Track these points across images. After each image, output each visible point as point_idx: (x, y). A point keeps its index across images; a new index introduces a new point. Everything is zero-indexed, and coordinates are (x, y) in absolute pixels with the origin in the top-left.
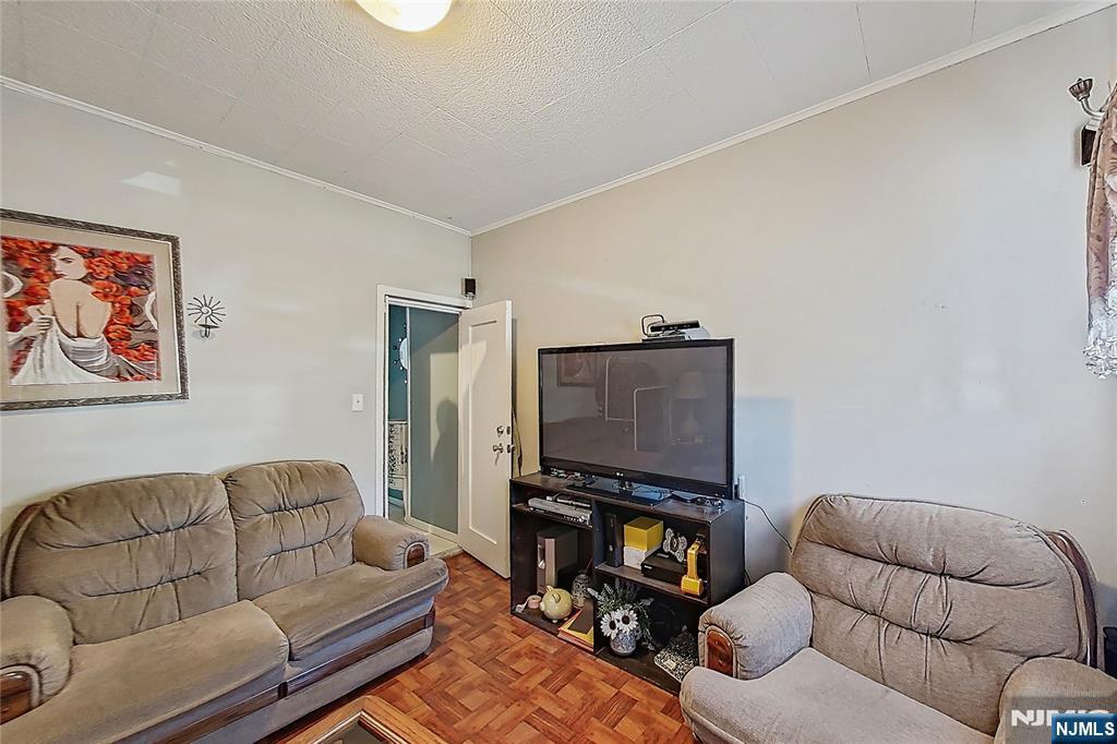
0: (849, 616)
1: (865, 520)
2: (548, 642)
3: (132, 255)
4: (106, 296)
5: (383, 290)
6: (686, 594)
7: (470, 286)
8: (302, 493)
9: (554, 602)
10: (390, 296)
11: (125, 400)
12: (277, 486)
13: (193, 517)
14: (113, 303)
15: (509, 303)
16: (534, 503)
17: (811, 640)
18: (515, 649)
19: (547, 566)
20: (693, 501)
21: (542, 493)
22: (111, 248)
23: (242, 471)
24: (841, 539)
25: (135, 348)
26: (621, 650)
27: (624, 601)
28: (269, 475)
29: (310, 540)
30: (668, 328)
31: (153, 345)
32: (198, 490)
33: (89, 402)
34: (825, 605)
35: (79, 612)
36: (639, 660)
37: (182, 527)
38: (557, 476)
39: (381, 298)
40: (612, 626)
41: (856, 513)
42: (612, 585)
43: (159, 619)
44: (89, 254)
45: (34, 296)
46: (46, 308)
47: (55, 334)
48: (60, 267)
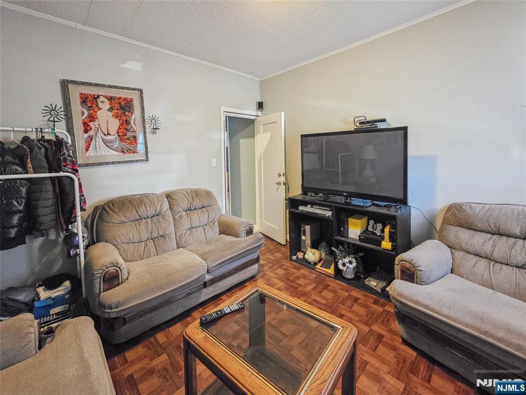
0: (472, 260)
1: (481, 213)
2: (310, 272)
3: (126, 98)
4: (117, 117)
5: (223, 109)
6: (384, 249)
7: (260, 106)
8: (197, 203)
9: (312, 255)
10: (226, 112)
11: (125, 162)
12: (188, 200)
13: (157, 212)
14: (119, 120)
15: (283, 113)
16: (301, 208)
17: (452, 270)
18: (296, 275)
19: (307, 239)
20: (385, 206)
21: (305, 203)
22: (118, 96)
23: (173, 193)
24: (467, 223)
25: (129, 139)
26: (348, 276)
27: (349, 254)
28: (184, 194)
29: (202, 224)
30: (368, 122)
31: (135, 137)
32: (158, 201)
33: (113, 163)
34: (459, 254)
35: (122, 250)
36: (357, 281)
37: (153, 216)
38: (311, 196)
39: (222, 112)
40: (344, 265)
41: (476, 210)
42: (343, 246)
43: (150, 254)
44: (111, 99)
45: (92, 118)
46: (96, 123)
47: (100, 134)
48: (100, 105)
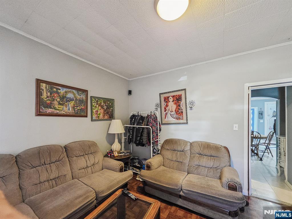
3: (179, 95)
5: (247, 85)
10: (251, 87)
11: (178, 124)
12: (200, 148)
13: (182, 150)
14: (176, 105)
22: (176, 95)
25: (179, 113)
28: (199, 144)
29: (207, 166)
31: (182, 112)
35: (165, 160)
43: (173, 168)
45: (167, 106)
46: (168, 108)
47: (169, 112)
48: (170, 100)
